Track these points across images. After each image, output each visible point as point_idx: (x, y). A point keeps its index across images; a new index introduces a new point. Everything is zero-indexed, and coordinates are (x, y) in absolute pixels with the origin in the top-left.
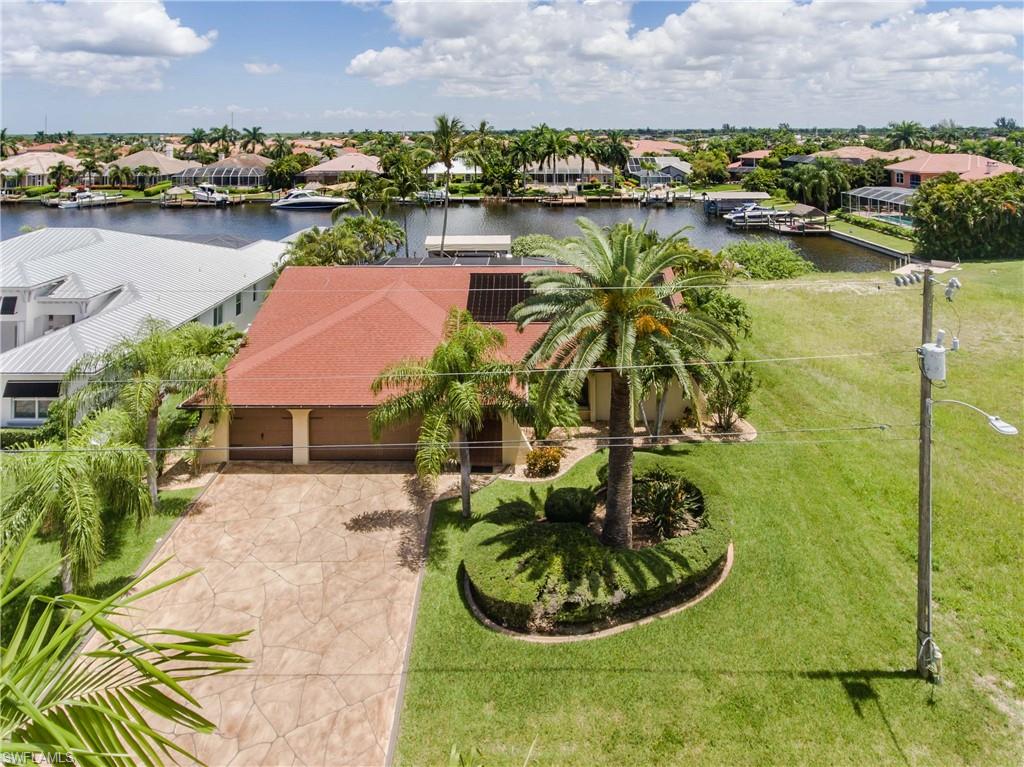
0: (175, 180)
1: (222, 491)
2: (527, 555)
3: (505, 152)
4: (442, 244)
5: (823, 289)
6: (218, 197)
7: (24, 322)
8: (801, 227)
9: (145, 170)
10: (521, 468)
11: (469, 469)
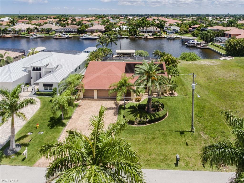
0: (56, 31)
1: (83, 103)
2: (134, 114)
3: (134, 26)
4: (120, 52)
5: (201, 64)
6: (66, 36)
7: (42, 72)
8: (202, 47)
9: (49, 29)
10: (134, 100)
11: (125, 100)
